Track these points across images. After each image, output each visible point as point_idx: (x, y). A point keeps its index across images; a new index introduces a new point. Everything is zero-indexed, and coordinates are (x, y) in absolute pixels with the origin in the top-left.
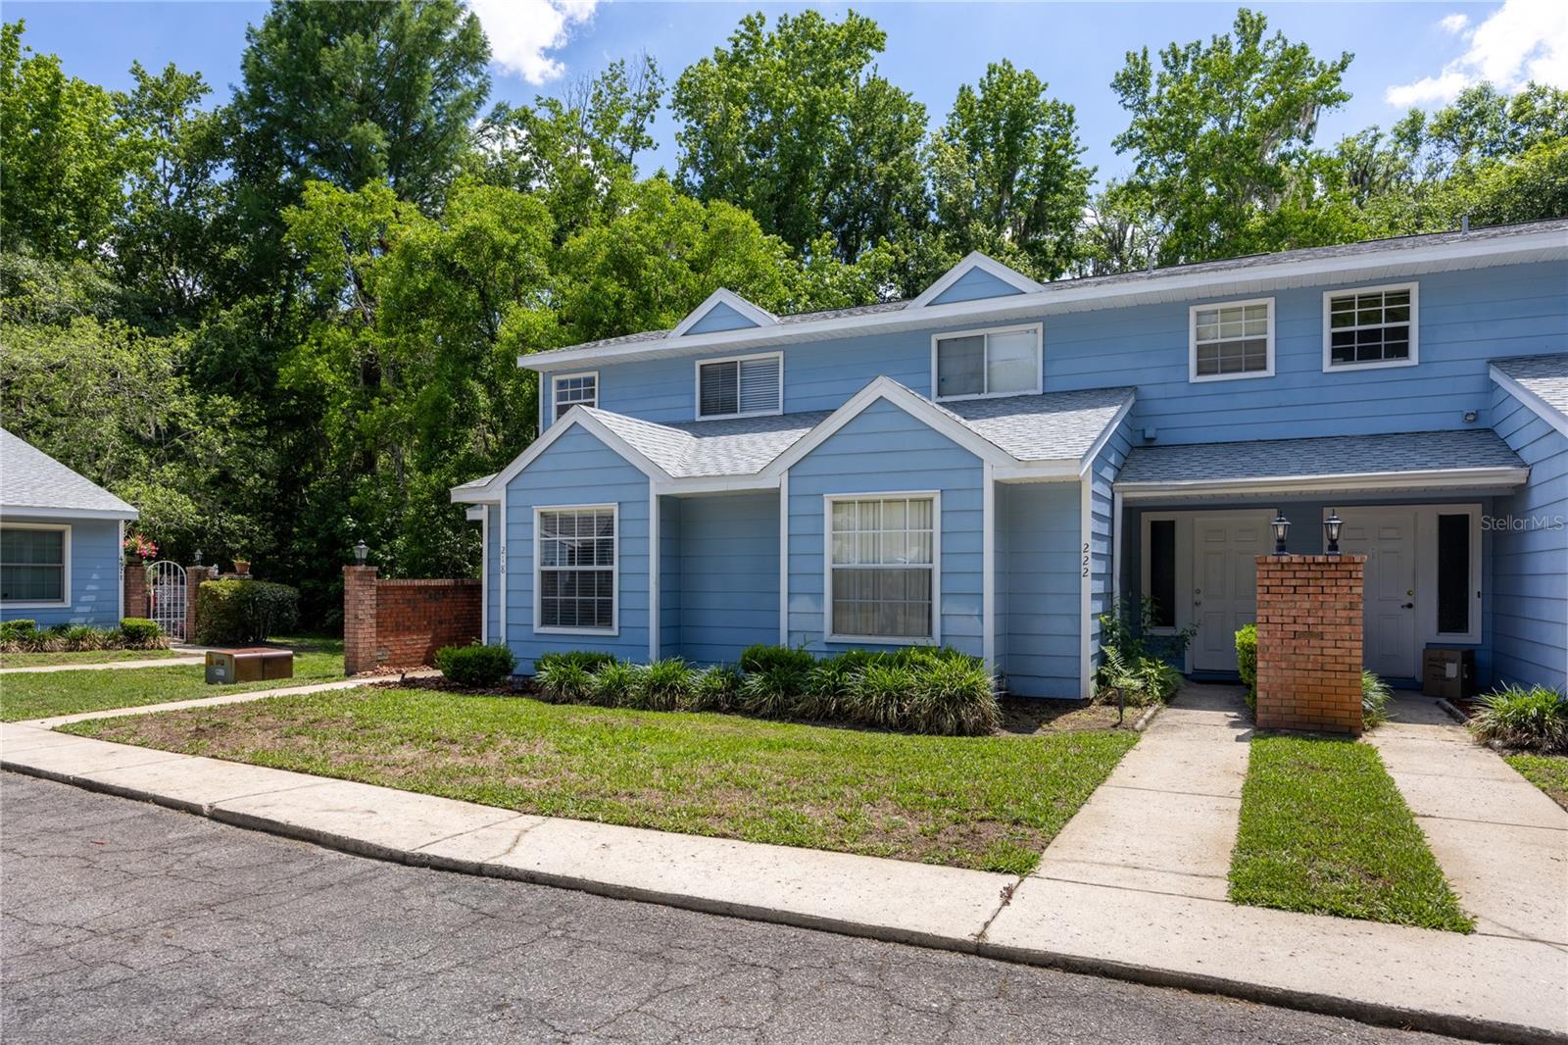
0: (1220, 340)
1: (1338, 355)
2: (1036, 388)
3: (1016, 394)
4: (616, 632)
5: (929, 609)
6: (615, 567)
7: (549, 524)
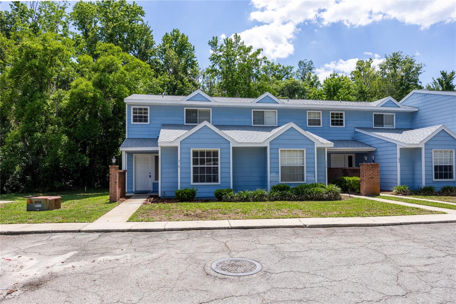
0: (316, 119)
1: (333, 124)
2: (276, 125)
3: (272, 126)
4: (219, 183)
5: (303, 175)
6: (219, 166)
7: (195, 154)
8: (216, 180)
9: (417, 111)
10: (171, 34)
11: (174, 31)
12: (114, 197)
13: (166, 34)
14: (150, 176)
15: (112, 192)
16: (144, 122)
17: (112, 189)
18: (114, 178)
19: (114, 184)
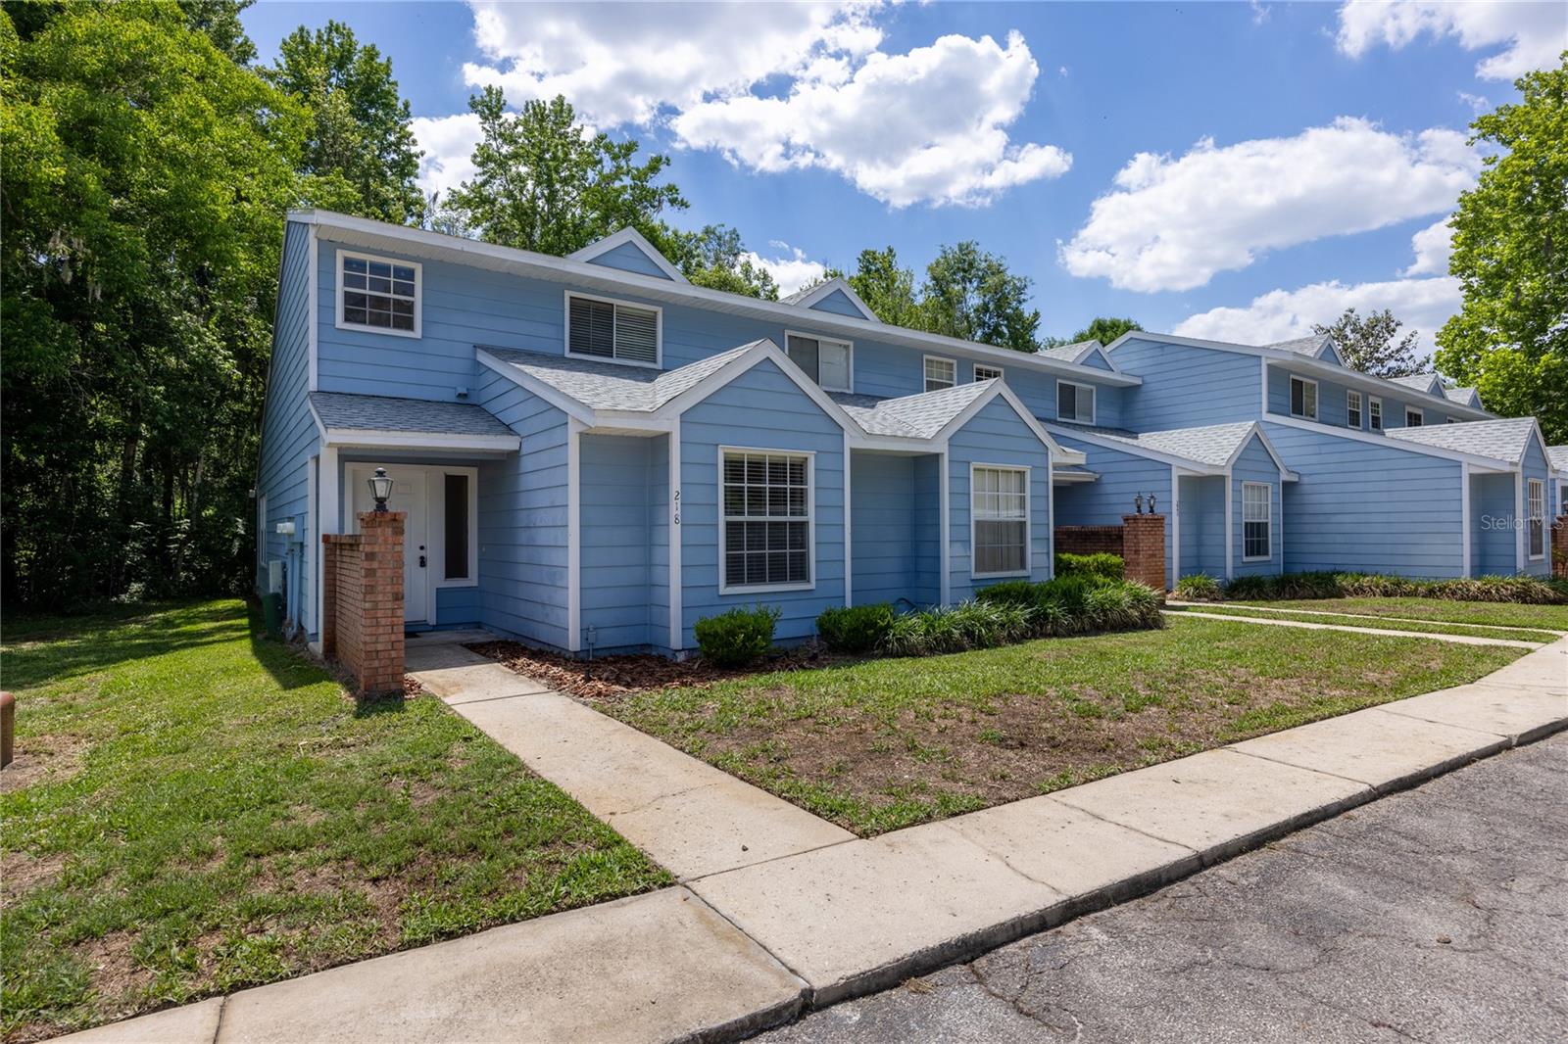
0: (935, 379)
3: (839, 390)
4: (812, 585)
5: (1023, 550)
6: (811, 517)
7: (734, 468)
8: (800, 573)
9: (1139, 386)
10: (320, 37)
11: (332, 28)
12: (390, 671)
13: (302, 29)
14: (422, 558)
15: (380, 647)
16: (395, 327)
17: (381, 630)
18: (389, 573)
19: (389, 605)
